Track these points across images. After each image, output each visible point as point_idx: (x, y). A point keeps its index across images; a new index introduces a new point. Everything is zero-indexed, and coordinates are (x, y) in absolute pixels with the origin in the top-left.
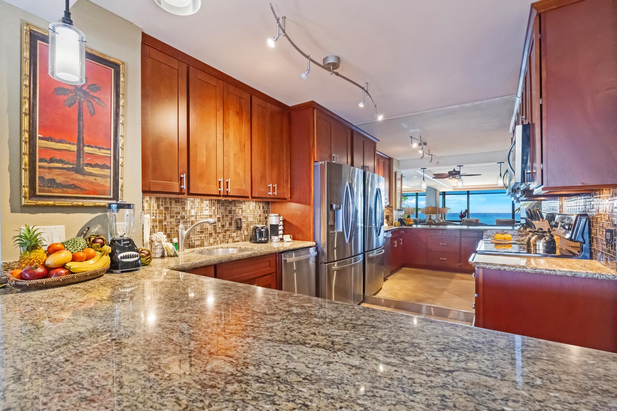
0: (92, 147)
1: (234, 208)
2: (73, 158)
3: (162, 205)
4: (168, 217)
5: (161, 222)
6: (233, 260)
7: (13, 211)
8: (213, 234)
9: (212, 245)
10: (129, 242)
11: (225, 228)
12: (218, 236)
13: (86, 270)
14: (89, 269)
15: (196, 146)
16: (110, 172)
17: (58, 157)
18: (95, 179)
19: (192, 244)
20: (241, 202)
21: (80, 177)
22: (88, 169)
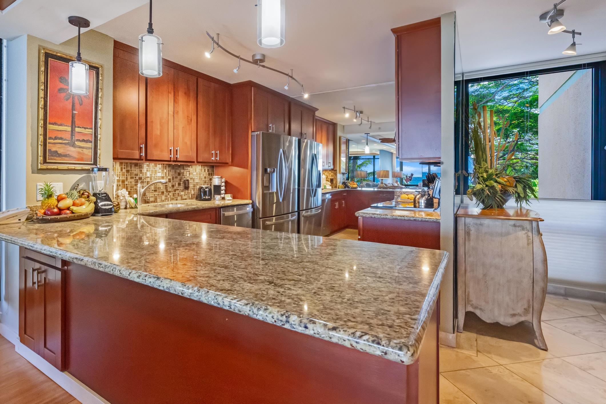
0: (80, 128)
1: (182, 171)
2: (68, 136)
3: (124, 168)
4: (129, 177)
5: (123, 181)
6: (180, 211)
7: (33, 173)
8: (165, 193)
9: (163, 202)
10: (105, 195)
11: (175, 188)
12: (169, 194)
13: (81, 211)
14: (84, 211)
15: (152, 122)
17: (59, 136)
18: (82, 150)
19: (147, 200)
20: (189, 166)
21: (72, 149)
22: (77, 143)
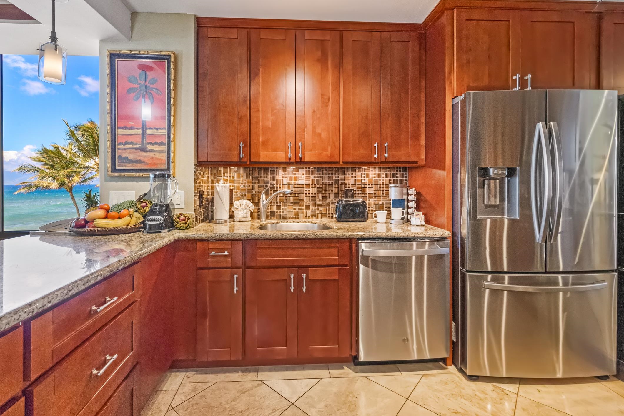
0: (152, 129)
1: (341, 177)
2: (138, 140)
3: (250, 175)
4: (256, 186)
5: (249, 191)
7: (105, 181)
8: (311, 207)
9: (309, 218)
11: (329, 200)
12: (318, 209)
15: (258, 111)
16: (165, 147)
17: (130, 141)
18: (155, 155)
19: (284, 215)
20: (353, 169)
21: (144, 154)
22: (149, 147)
